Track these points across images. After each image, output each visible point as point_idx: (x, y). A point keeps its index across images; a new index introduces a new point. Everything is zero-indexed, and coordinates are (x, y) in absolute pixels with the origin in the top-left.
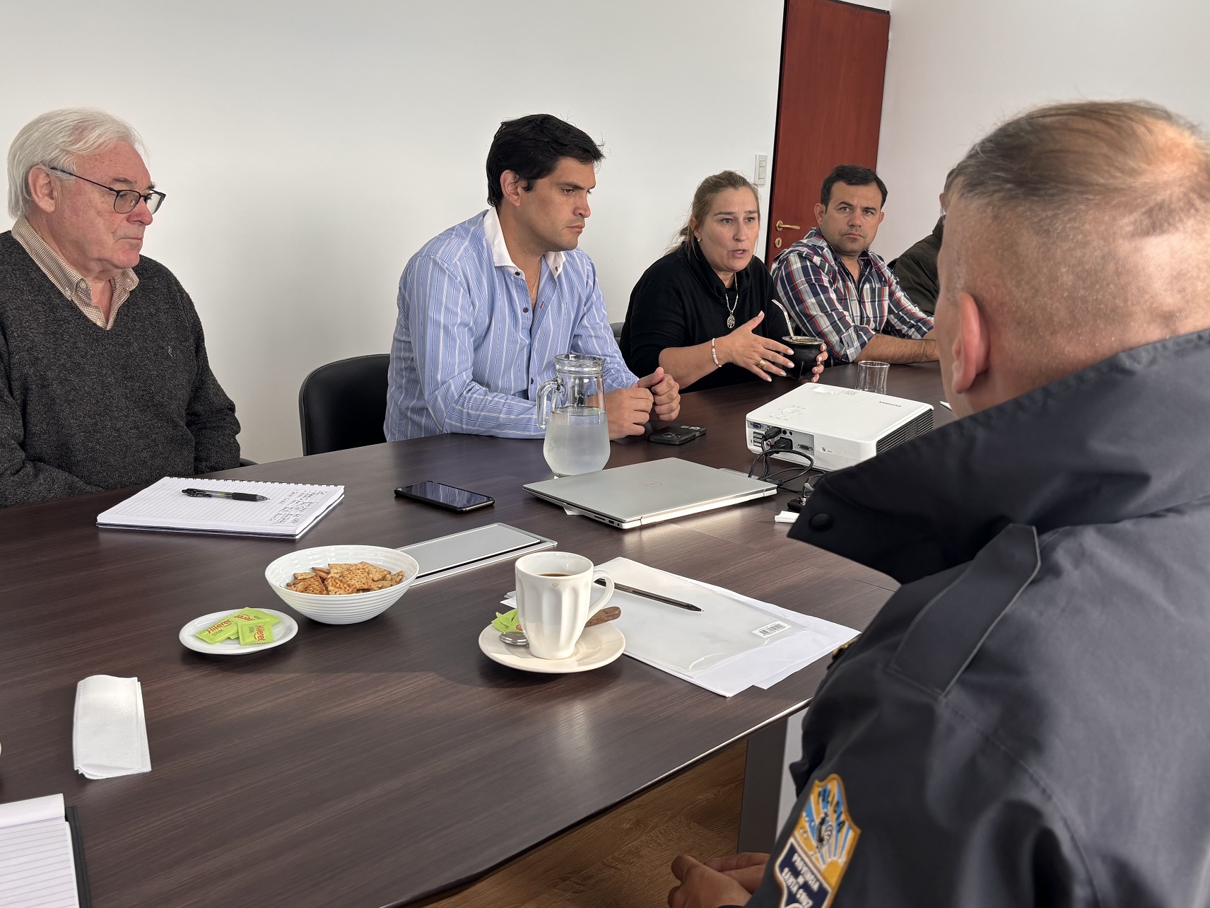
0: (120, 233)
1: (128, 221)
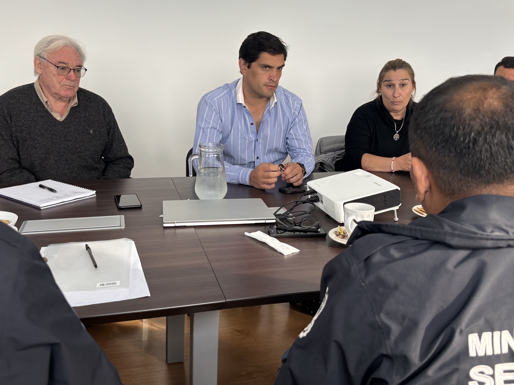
0: (62, 83)
1: (66, 79)
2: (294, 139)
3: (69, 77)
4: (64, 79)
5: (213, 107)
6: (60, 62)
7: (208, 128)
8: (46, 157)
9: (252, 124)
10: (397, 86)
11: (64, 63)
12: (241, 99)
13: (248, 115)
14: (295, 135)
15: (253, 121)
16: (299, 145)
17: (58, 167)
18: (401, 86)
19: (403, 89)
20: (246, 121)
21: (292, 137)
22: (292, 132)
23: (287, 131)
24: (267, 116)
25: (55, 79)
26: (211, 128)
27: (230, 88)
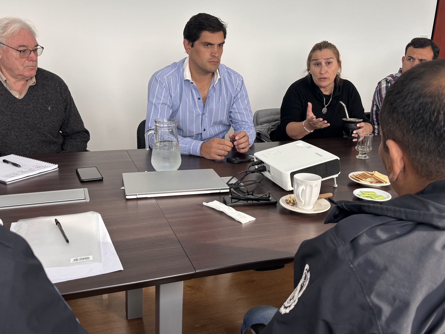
0: (25, 65)
1: (28, 60)
2: (237, 112)
3: (31, 58)
4: (27, 61)
5: (163, 85)
6: (21, 46)
7: (159, 104)
8: (7, 133)
9: (199, 99)
10: (323, 64)
11: (24, 46)
12: (188, 75)
13: (195, 90)
14: (238, 109)
15: (200, 96)
16: (241, 118)
17: (20, 142)
18: (327, 64)
19: (329, 67)
20: (194, 96)
21: (235, 111)
22: (234, 106)
23: (230, 105)
24: (212, 91)
25: (17, 63)
26: (162, 104)
27: (178, 66)
